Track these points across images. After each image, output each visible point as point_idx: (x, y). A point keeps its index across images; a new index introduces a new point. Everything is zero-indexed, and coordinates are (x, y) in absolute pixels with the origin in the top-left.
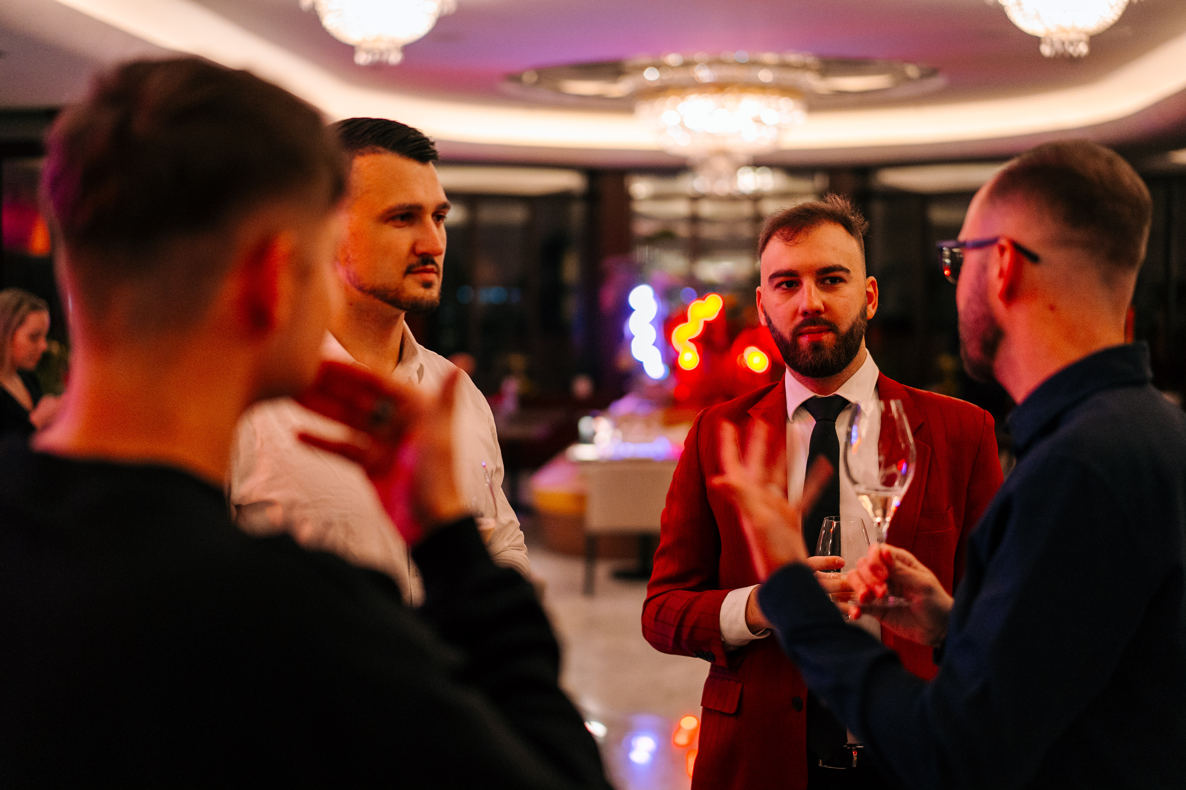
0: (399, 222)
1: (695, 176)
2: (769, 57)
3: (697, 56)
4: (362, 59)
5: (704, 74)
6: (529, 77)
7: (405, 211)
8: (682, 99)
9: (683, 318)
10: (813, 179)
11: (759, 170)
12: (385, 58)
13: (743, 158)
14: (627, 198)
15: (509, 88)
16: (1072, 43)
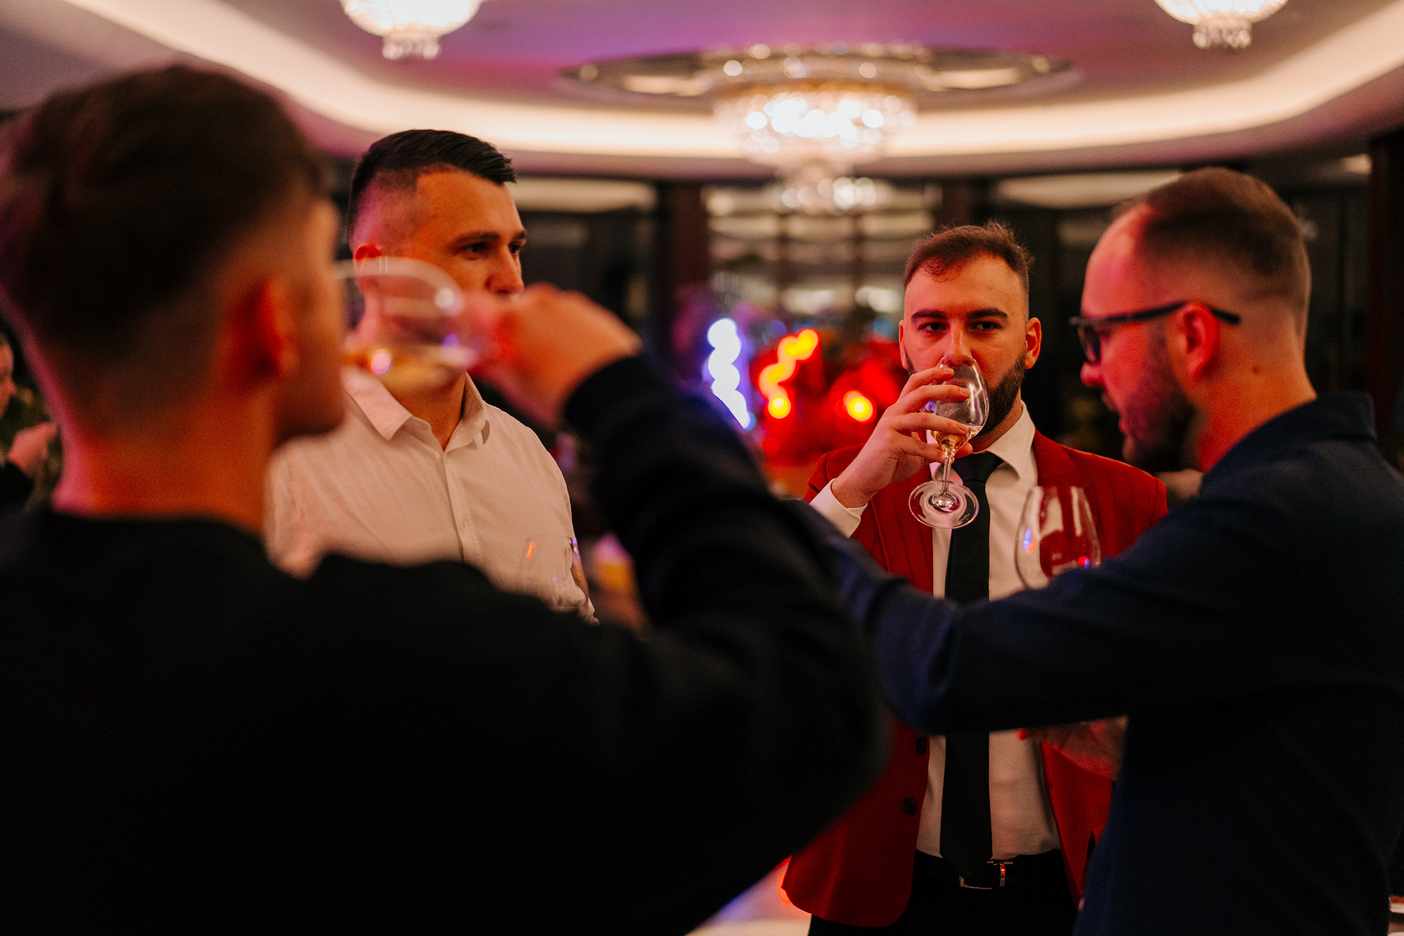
0: (470, 253)
1: (784, 189)
2: (872, 48)
3: (787, 48)
4: (391, 52)
5: (796, 69)
6: (588, 72)
7: (478, 241)
8: (770, 98)
9: (772, 358)
10: (923, 192)
11: (859, 181)
12: (418, 51)
13: (842, 168)
14: (705, 215)
15: (564, 85)
16: (1230, 32)
